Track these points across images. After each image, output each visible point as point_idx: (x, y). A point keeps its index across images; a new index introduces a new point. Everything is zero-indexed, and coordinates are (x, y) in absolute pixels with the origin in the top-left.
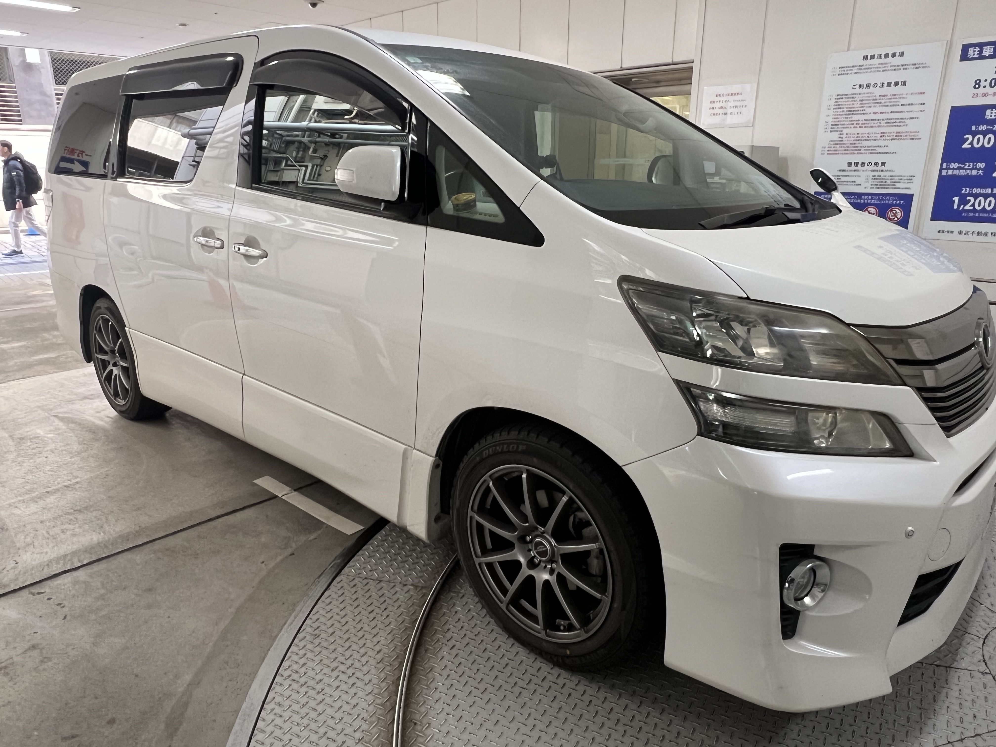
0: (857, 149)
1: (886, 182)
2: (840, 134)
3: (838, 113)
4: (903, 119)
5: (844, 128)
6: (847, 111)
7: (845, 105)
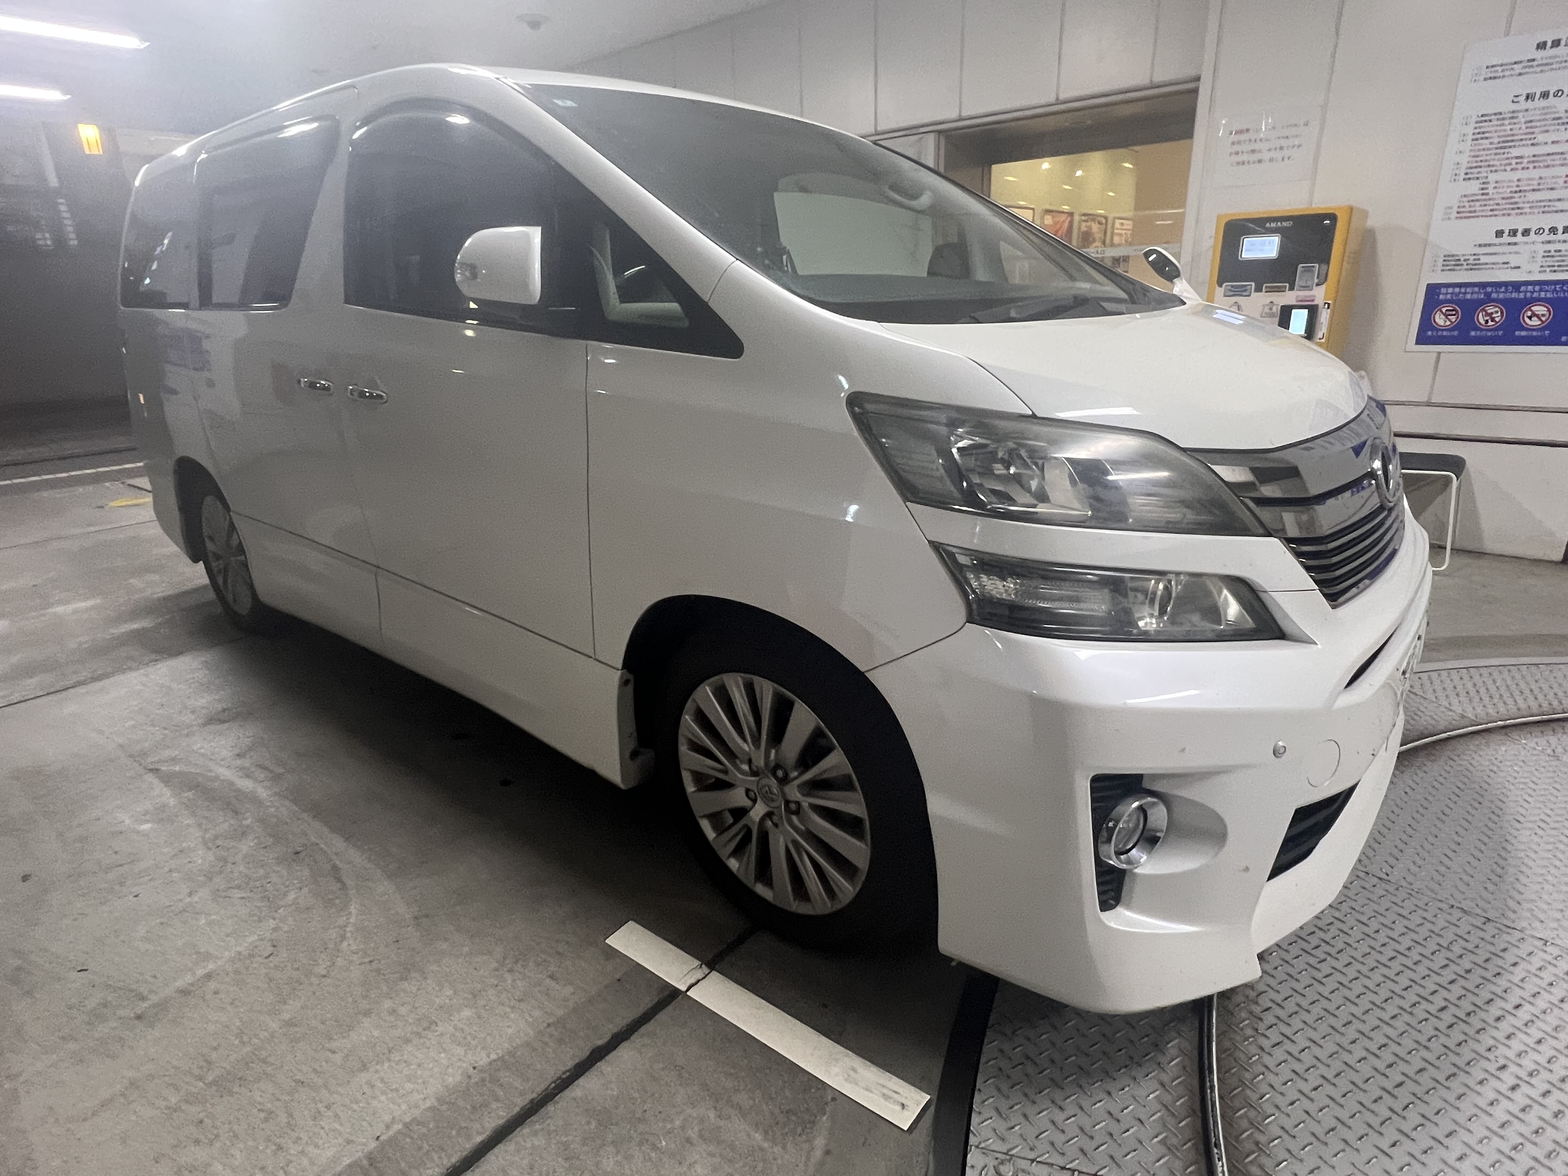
0: (1516, 206)
2: (1484, 183)
3: (1481, 147)
5: (1492, 171)
6: (1499, 143)
7: (1496, 131)
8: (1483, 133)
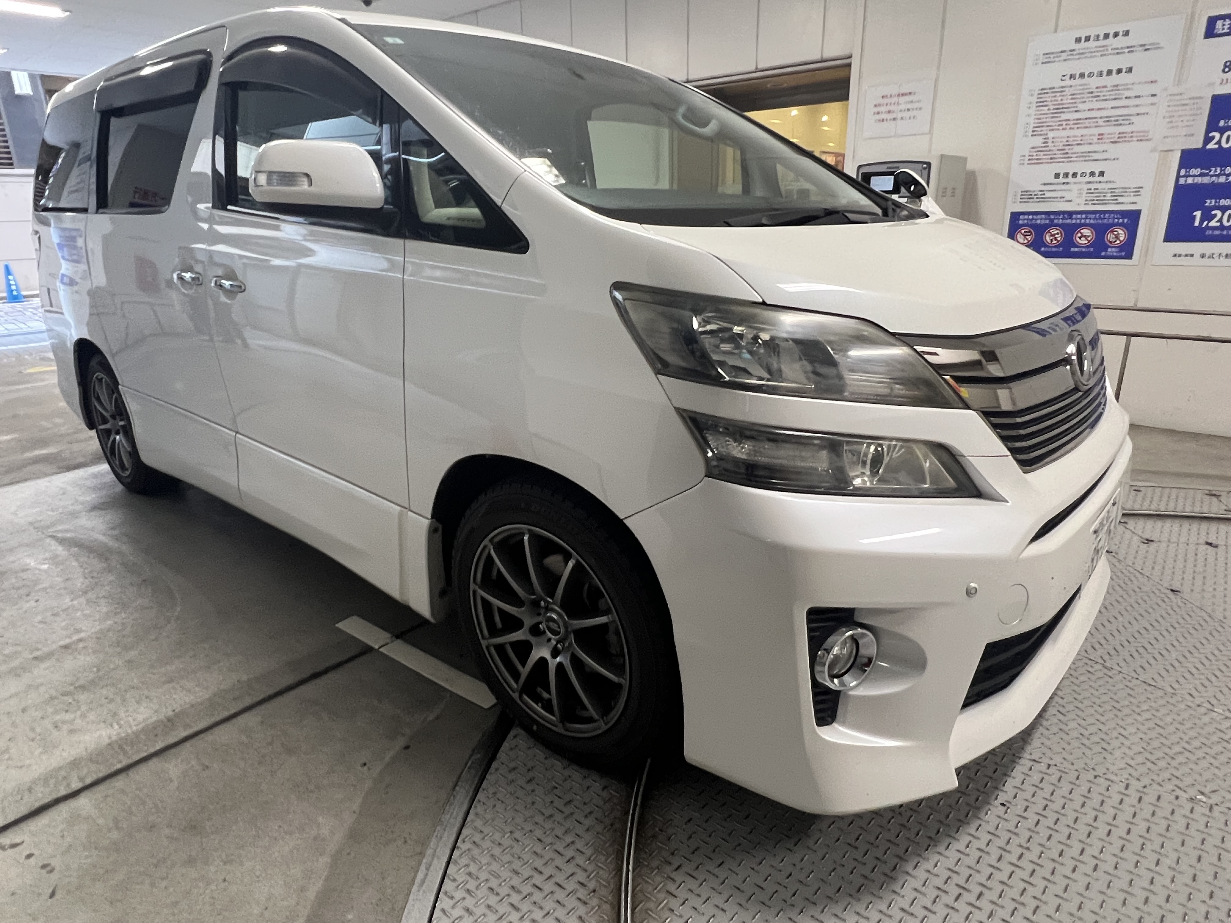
0: (1067, 156)
1: (1104, 196)
2: (1045, 139)
3: (1042, 112)
4: (1128, 115)
5: (1050, 130)
6: (1054, 109)
7: (1051, 101)
8: (1043, 102)
